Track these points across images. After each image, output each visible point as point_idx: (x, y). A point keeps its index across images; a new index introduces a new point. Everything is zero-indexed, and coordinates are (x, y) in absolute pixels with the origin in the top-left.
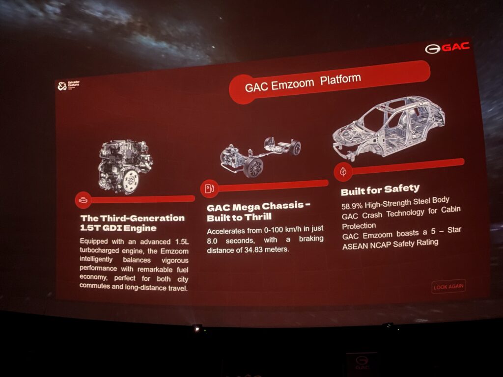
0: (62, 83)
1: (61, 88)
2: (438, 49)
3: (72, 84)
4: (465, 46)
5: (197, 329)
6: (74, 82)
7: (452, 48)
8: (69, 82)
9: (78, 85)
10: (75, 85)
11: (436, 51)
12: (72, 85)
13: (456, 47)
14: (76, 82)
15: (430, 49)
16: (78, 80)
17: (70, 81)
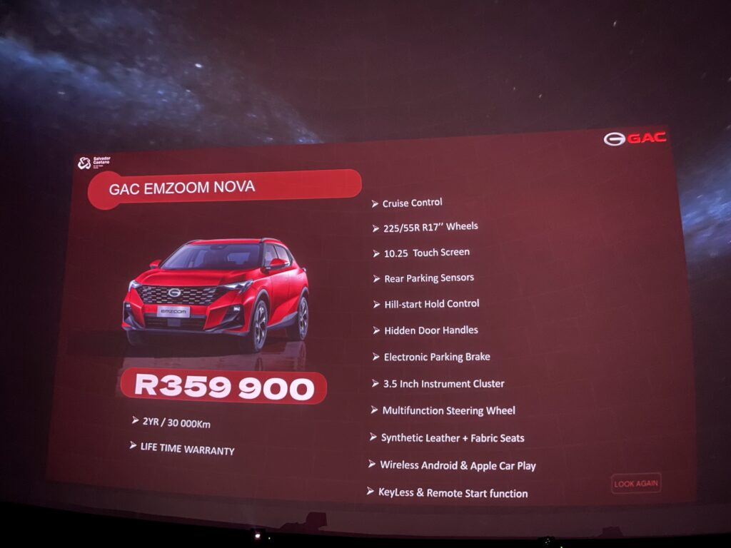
0: (85, 159)
1: (82, 165)
2: (623, 139)
3: (99, 160)
4: (660, 137)
5: (258, 536)
6: (103, 159)
7: (641, 140)
8: (95, 158)
9: (108, 162)
10: (104, 163)
11: (618, 142)
12: (99, 163)
13: (648, 138)
14: (106, 158)
15: (611, 139)
16: (108, 156)
17: (97, 157)
